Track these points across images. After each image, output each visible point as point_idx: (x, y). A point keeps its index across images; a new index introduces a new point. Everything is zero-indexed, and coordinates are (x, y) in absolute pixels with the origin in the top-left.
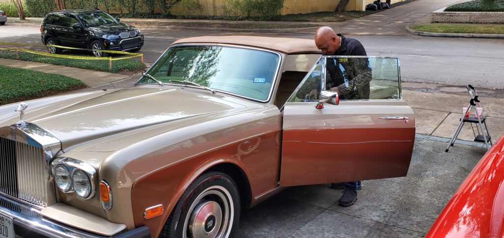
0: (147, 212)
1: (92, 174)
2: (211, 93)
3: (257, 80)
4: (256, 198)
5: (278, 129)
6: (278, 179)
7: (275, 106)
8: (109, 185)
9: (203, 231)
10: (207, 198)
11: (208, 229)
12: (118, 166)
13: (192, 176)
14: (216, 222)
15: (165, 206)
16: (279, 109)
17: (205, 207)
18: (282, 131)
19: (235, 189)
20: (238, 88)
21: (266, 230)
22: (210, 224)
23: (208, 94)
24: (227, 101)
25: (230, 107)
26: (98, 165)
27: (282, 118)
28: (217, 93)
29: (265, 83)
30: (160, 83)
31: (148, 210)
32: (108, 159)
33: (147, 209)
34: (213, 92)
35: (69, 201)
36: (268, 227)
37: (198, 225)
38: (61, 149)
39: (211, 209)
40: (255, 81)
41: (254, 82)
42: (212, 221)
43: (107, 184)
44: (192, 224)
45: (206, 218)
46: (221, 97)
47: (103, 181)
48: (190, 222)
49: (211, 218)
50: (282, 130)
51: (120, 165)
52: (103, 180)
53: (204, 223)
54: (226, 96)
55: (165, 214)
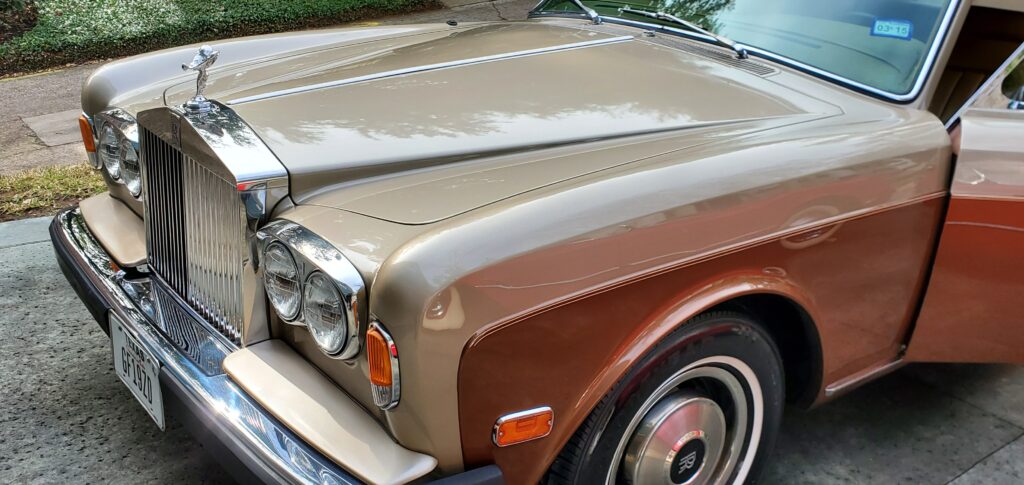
0: (503, 424)
1: (355, 290)
2: (734, 55)
3: (883, 27)
4: (831, 389)
5: (934, 192)
6: (906, 336)
7: (933, 116)
8: (392, 338)
9: (666, 478)
10: (688, 388)
11: (678, 473)
12: (431, 282)
13: (657, 325)
14: (705, 460)
15: (558, 414)
16: (945, 123)
17: (681, 412)
18: (947, 198)
19: (776, 367)
20: (819, 47)
21: (842, 471)
22: (688, 461)
23: (725, 59)
24: (782, 84)
25: (793, 106)
26: (372, 266)
27: (953, 159)
28: (751, 59)
29: (908, 39)
30: (593, 14)
31: (507, 422)
32: (405, 255)
33: (504, 419)
34: (741, 55)
35: (297, 343)
36: (848, 461)
37: (655, 457)
38: (290, 195)
39: (694, 420)
40: (876, 31)
41: (872, 34)
42: (693, 455)
43: (387, 336)
44: (635, 453)
45: (680, 443)
46: (762, 71)
47: (375, 324)
48: (633, 446)
49: (696, 447)
50: (948, 196)
51: (436, 280)
52: (377, 321)
53: (670, 460)
54: (777, 70)
55: (558, 435)
